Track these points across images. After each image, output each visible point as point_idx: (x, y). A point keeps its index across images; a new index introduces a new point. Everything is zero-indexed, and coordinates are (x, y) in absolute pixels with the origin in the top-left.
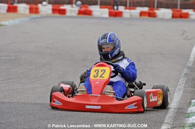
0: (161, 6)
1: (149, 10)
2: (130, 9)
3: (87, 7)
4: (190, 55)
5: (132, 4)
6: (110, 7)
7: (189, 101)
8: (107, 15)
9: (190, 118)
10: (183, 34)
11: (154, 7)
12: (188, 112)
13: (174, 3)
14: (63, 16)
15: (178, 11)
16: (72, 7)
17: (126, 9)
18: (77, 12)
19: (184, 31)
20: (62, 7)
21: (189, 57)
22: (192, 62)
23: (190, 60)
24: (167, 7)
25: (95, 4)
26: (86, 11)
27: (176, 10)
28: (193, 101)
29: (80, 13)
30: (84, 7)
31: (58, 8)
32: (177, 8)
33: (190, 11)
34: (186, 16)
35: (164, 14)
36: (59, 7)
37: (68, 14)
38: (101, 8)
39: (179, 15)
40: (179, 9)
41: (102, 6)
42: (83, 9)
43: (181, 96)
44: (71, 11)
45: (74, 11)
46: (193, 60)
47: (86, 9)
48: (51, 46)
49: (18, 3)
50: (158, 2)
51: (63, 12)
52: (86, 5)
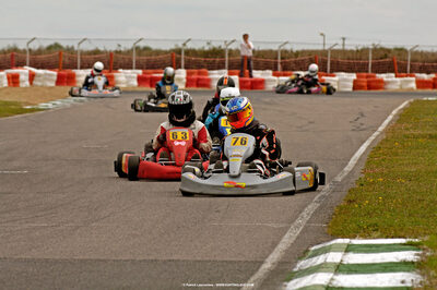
0: (338, 67)
3: (206, 74)
17: (274, 75)
19: (362, 115)
24: (349, 70)
25: (220, 67)
26: (199, 79)
27: (365, 74)
29: (190, 83)
32: (367, 71)
34: (379, 85)
35: (338, 82)
38: (230, 74)
39: (365, 84)
49: (82, 68)
52: (204, 70)
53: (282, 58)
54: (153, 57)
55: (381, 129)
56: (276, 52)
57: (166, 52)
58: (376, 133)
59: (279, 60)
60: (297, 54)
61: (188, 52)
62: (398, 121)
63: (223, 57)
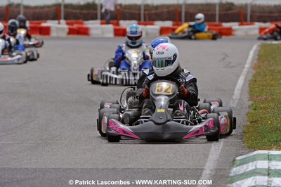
1: (174, 25)
2: (146, 25)
3: (82, 23)
4: (234, 90)
5: (147, 17)
6: (115, 21)
7: (232, 159)
8: (111, 35)
9: (234, 184)
10: (224, 59)
11: (180, 20)
12: (231, 175)
13: (210, 13)
14: (47, 37)
15: (216, 25)
16: (59, 23)
17: (139, 24)
18: (67, 30)
19: (224, 54)
20: (44, 25)
21: (233, 94)
22: (236, 101)
23: (234, 97)
25: (94, 18)
26: (79, 28)
27: (213, 23)
28: (238, 158)
29: (71, 32)
30: (76, 23)
31: (38, 26)
32: (215, 21)
33: (234, 25)
36: (40, 24)
37: (53, 34)
38: (102, 24)
40: (217, 22)
41: (104, 21)
42: (75, 26)
43: (220, 151)
44: (58, 29)
45: (63, 29)
46: (238, 98)
47: (80, 26)
48: (27, 82)
50: (186, 13)
51: (46, 31)
52: (80, 21)
53: (145, 10)
54: (37, 11)
55: (247, 66)
56: (140, 6)
57: (48, 7)
58: (245, 70)
59: (142, 12)
60: (157, 7)
61: (66, 6)
62: (258, 59)
63: (96, 9)
